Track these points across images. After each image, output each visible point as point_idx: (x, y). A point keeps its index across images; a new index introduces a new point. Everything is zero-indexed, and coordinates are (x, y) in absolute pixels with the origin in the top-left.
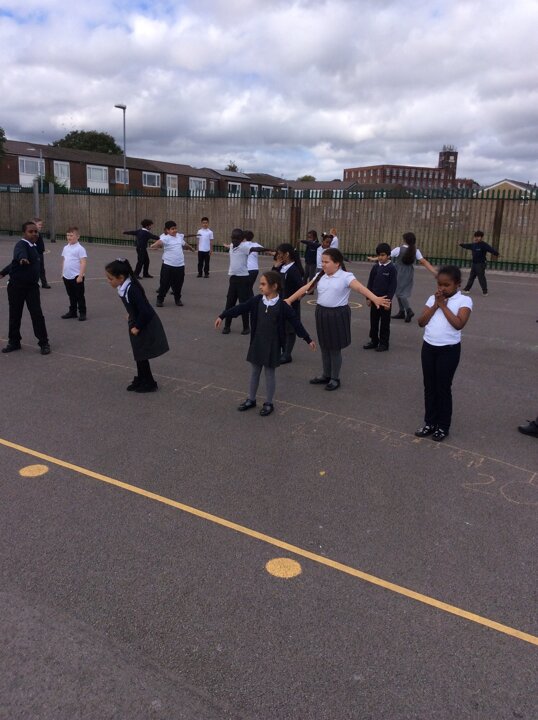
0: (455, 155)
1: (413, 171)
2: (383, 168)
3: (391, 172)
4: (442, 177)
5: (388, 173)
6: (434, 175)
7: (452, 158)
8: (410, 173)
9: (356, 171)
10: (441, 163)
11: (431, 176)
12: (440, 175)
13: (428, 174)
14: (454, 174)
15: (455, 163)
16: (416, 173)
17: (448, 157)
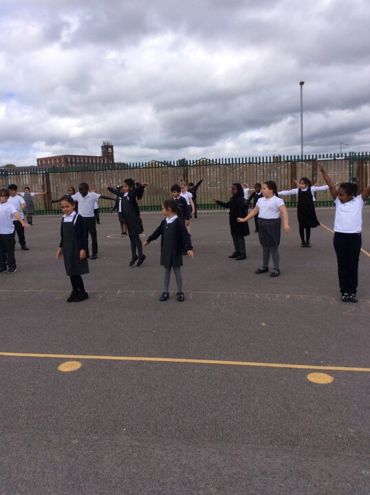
0: (112, 147)
1: (86, 159)
2: (65, 157)
3: (71, 160)
4: (106, 162)
5: (69, 161)
6: (100, 161)
7: (110, 149)
8: (84, 160)
9: (46, 159)
10: (103, 153)
11: (98, 162)
12: (104, 160)
13: (96, 161)
14: (113, 160)
15: (113, 153)
16: (88, 160)
17: (107, 149)
